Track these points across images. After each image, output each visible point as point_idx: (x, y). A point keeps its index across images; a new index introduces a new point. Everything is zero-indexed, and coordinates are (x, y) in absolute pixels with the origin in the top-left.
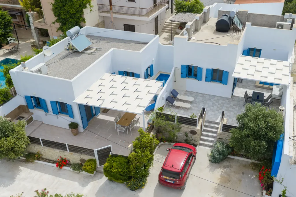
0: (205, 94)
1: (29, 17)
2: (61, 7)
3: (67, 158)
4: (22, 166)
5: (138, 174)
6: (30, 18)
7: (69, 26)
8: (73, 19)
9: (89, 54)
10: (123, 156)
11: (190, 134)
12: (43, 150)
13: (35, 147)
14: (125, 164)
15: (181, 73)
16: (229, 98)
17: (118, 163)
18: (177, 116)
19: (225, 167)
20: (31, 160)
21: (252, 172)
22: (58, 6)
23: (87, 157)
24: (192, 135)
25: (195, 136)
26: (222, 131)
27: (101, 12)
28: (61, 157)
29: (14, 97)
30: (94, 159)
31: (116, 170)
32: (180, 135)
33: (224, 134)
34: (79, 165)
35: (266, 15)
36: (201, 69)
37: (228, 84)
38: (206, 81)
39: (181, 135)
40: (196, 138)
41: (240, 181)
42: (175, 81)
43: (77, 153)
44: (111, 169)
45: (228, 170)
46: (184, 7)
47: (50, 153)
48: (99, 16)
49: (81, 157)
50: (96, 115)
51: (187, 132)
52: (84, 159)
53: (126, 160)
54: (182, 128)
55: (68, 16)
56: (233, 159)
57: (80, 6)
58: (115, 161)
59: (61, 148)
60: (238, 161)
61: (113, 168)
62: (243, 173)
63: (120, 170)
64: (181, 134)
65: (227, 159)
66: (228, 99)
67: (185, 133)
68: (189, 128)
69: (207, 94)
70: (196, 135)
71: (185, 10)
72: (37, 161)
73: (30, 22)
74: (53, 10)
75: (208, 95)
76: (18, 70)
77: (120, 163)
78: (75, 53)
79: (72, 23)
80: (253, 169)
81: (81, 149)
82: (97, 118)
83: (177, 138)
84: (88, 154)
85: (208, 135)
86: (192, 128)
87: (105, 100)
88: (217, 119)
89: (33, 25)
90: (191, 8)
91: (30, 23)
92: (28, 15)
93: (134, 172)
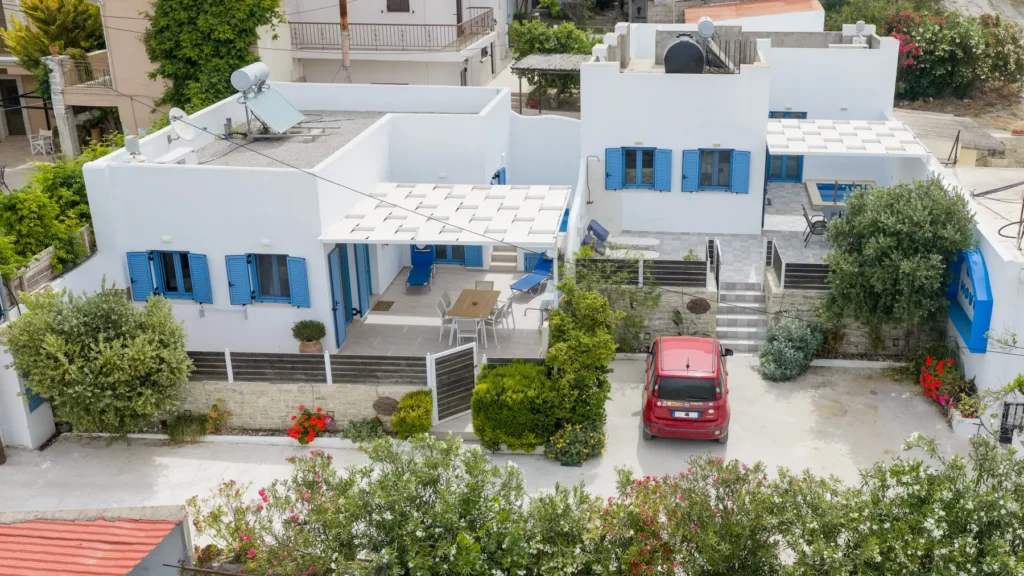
0: (683, 234)
1: (51, 71)
2: (181, 25)
3: (324, 407)
4: (160, 455)
5: (588, 405)
6: (51, 75)
7: (213, 80)
8: (222, 58)
9: (306, 142)
10: (526, 361)
11: (687, 315)
12: (234, 391)
13: (206, 387)
14: (543, 378)
15: (607, 175)
16: (756, 235)
17: (518, 378)
18: (645, 261)
19: (817, 387)
20: (189, 439)
21: (897, 386)
22: (172, 23)
23: (397, 391)
24: (694, 316)
25: (705, 317)
26: (785, 287)
27: (299, 46)
28: (302, 408)
29: (88, 257)
30: (426, 389)
31: (521, 395)
32: (657, 322)
33: (793, 295)
34: (368, 423)
35: (792, 33)
36: (668, 153)
37: (750, 190)
38: (683, 190)
39: (660, 324)
40: (708, 323)
41: (875, 408)
42: (589, 203)
43: (364, 382)
44: (503, 397)
45: (828, 391)
46: (542, 37)
47: (262, 401)
48: (294, 59)
49: (381, 393)
50: (360, 312)
51: (680, 309)
52: (388, 398)
53: (542, 368)
54: (664, 298)
55: (207, 50)
56: (829, 368)
57: (252, 14)
58: (508, 374)
59: (303, 377)
60: (846, 370)
61: (509, 393)
62: (874, 393)
63: (531, 393)
64: (659, 319)
65: (810, 371)
66: (753, 237)
67: (672, 314)
68: (686, 294)
69: (688, 234)
70: (708, 312)
71: (547, 47)
72: (210, 438)
73: (53, 87)
74: (148, 38)
75: (694, 234)
76: (114, 164)
77: (525, 377)
78: (256, 143)
79: (219, 70)
80: (896, 380)
81: (376, 364)
82: (362, 324)
83: (647, 337)
84: (401, 377)
85: (736, 320)
86: (693, 292)
87: (418, 228)
88: (748, 277)
89: (60, 96)
90: (563, 41)
91: (52, 92)
92: (45, 66)
93: (572, 399)
